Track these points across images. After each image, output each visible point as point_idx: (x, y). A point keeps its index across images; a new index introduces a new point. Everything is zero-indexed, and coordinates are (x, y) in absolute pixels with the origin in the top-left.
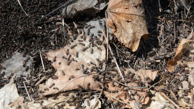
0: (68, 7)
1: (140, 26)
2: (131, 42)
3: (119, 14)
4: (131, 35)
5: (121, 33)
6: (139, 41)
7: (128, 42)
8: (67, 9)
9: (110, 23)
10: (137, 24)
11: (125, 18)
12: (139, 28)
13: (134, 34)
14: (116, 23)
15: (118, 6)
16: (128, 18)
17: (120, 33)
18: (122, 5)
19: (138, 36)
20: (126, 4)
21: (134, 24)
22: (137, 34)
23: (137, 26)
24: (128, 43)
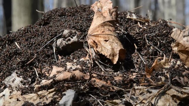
0: (58, 41)
1: (117, 43)
2: (111, 55)
3: (97, 35)
4: (110, 49)
6: (118, 55)
7: (109, 54)
8: (57, 42)
9: (91, 42)
10: (113, 42)
11: (103, 38)
12: (116, 45)
13: (113, 49)
14: (96, 41)
15: (96, 31)
16: (106, 37)
17: (101, 48)
18: (99, 30)
19: (116, 51)
20: (102, 29)
21: (111, 42)
23: (114, 44)
24: (109, 56)
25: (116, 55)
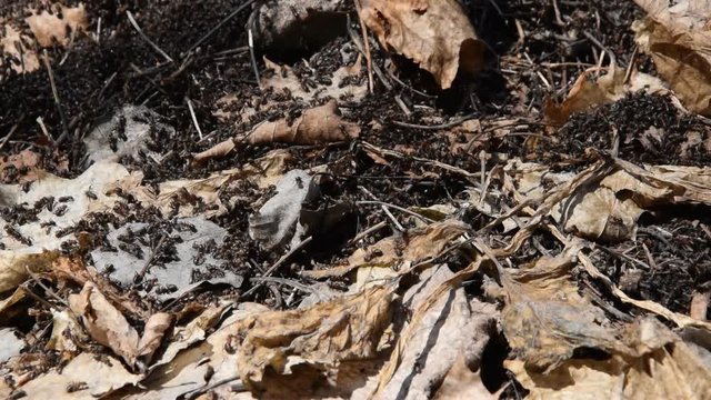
1: (454, 20)
2: (436, 58)
4: (433, 41)
5: (404, 39)
6: (457, 60)
7: (427, 57)
9: (370, 16)
10: (443, 15)
11: (409, 4)
12: (452, 25)
13: (440, 40)
14: (387, 14)
16: (418, 1)
17: (401, 37)
19: (452, 46)
21: (435, 17)
22: (448, 42)
23: (444, 22)
24: (426, 61)
25: (450, 60)
